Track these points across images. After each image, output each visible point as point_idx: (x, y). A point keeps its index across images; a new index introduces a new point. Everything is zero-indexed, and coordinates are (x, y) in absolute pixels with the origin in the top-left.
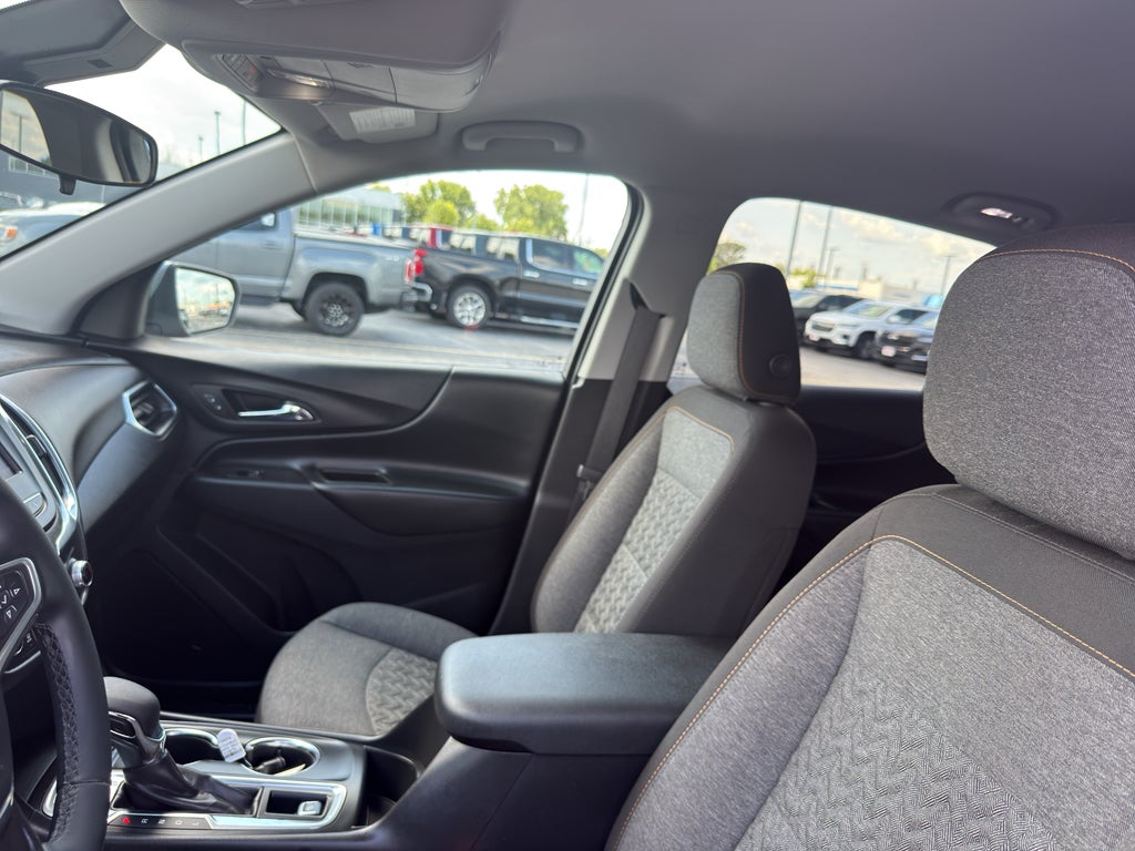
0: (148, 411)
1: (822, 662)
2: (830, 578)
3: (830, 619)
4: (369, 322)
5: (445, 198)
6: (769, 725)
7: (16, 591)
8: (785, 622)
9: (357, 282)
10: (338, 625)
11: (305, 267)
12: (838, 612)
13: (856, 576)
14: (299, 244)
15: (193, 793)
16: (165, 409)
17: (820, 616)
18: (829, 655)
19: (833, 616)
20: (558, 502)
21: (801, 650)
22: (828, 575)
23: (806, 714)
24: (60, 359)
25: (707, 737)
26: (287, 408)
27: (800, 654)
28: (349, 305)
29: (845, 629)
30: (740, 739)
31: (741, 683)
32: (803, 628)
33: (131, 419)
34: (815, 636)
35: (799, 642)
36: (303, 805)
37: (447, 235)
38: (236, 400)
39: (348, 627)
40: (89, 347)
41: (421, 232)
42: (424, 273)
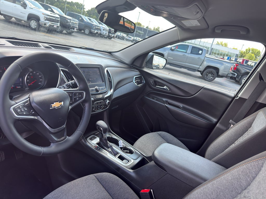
0: (139, 81)
1: (242, 184)
2: (254, 162)
3: (249, 174)
4: (217, 79)
5: (252, 53)
6: (220, 194)
7: (80, 96)
8: (237, 170)
9: (217, 69)
10: (160, 135)
11: (206, 64)
12: (252, 173)
13: (261, 164)
14: (206, 59)
15: (108, 148)
16: (143, 82)
17: (246, 172)
18: (244, 183)
19: (250, 173)
20: (222, 127)
21: (237, 179)
22: (254, 161)
23: (232, 196)
24: (127, 68)
25: (205, 189)
26: (165, 87)
27: (236, 180)
28: (213, 75)
29: (252, 178)
30: (212, 194)
31: (219, 180)
32: (241, 173)
33: (134, 81)
34: (242, 177)
35: (238, 176)
36: (125, 160)
37: (247, 61)
38: (156, 83)
39: (162, 136)
40: (134, 67)
41: (240, 60)
42: (236, 70)
